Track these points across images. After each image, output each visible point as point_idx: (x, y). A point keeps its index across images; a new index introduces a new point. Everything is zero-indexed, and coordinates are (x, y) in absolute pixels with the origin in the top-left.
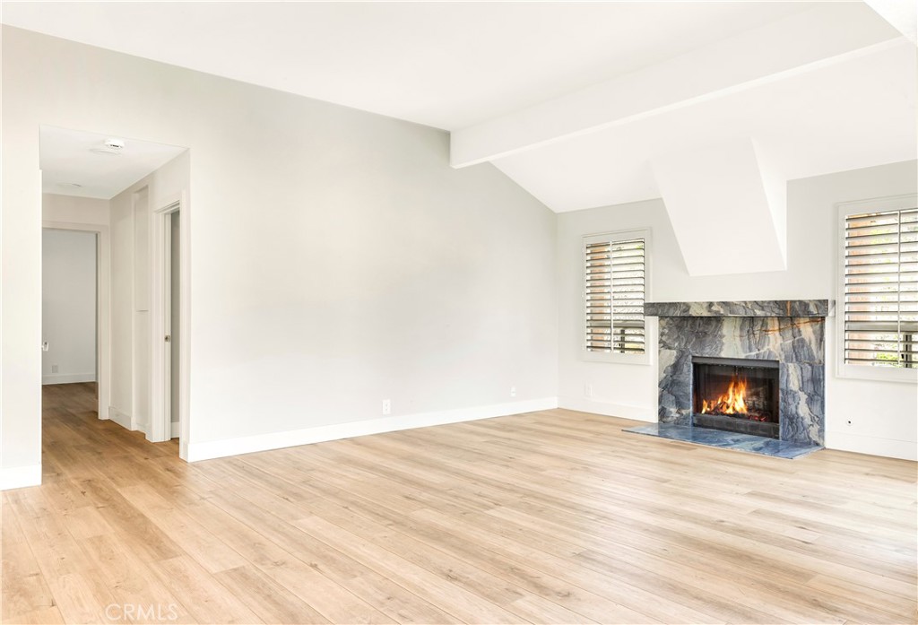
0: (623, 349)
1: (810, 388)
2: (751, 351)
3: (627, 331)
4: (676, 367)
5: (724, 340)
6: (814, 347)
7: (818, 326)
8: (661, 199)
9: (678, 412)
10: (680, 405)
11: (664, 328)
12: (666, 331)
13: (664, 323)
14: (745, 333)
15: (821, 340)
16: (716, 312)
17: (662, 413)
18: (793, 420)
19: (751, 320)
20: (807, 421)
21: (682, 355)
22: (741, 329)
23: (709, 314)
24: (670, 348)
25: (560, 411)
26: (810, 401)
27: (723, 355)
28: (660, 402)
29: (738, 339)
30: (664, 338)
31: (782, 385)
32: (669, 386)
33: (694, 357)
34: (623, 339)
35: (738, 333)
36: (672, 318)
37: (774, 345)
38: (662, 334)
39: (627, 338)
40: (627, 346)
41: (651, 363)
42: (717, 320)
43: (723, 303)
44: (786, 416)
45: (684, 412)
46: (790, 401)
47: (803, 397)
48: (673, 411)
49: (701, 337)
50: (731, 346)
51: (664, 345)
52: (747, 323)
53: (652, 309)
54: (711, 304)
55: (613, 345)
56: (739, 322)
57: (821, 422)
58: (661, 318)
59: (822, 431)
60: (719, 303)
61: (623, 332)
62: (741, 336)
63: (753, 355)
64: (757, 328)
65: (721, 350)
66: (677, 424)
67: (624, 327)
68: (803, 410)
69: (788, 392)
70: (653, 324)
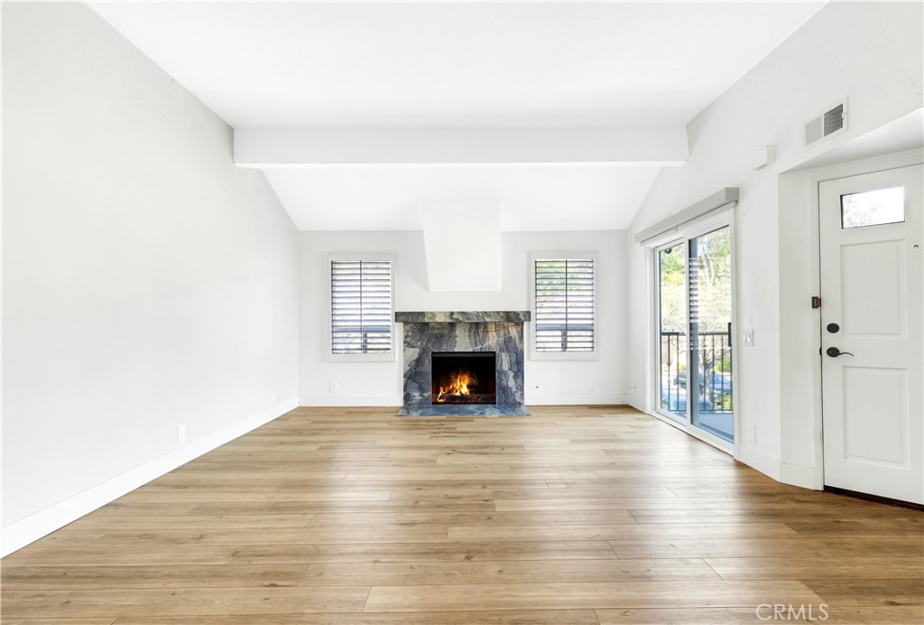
0: (365, 349)
1: (515, 369)
2: (476, 345)
3: (369, 335)
4: (419, 361)
5: (457, 339)
6: (517, 341)
7: (520, 328)
9: (420, 395)
10: (422, 390)
11: (408, 331)
12: (410, 334)
13: (408, 327)
14: (472, 334)
15: (521, 337)
16: (456, 319)
17: (407, 398)
18: (505, 390)
19: (477, 325)
20: (514, 389)
21: (423, 352)
22: (470, 331)
23: (451, 321)
24: (413, 347)
25: (302, 411)
26: (516, 377)
27: (456, 350)
28: (405, 390)
29: (467, 338)
30: (408, 340)
31: (498, 368)
32: (411, 377)
33: (433, 353)
34: (366, 342)
35: (467, 334)
36: (415, 324)
37: (492, 341)
38: (406, 337)
39: (369, 341)
40: (369, 346)
41: (397, 359)
42: (452, 325)
43: (462, 312)
44: (501, 388)
45: (425, 395)
46: (503, 378)
47: (511, 374)
48: (416, 395)
49: (439, 338)
50: (463, 344)
51: (408, 344)
52: (474, 326)
53: (399, 316)
54: (452, 313)
55: (356, 346)
56: (468, 326)
57: (522, 389)
58: (406, 323)
59: (522, 394)
60: (459, 313)
61: (366, 336)
62: (469, 336)
63: (478, 349)
64: (481, 330)
65: (455, 346)
66: (421, 405)
67: (366, 332)
68: (511, 383)
69: (502, 372)
70: (398, 331)
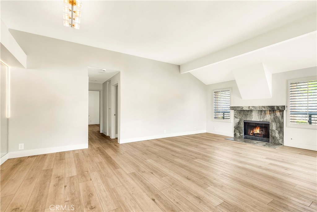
0: (224, 118)
1: (279, 129)
2: (261, 119)
3: (225, 114)
4: (239, 123)
5: (253, 116)
6: (280, 118)
7: (282, 113)
8: (235, 80)
9: (239, 135)
10: (240, 133)
11: (235, 113)
12: (236, 114)
13: (235, 112)
14: (259, 114)
15: (282, 116)
16: (251, 109)
17: (235, 135)
18: (274, 138)
19: (261, 111)
20: (278, 138)
21: (241, 120)
22: (258, 113)
23: (249, 110)
24: (237, 118)
25: (207, 134)
26: (279, 133)
27: (253, 120)
28: (234, 132)
29: (257, 116)
30: (235, 116)
31: (270, 128)
32: (237, 128)
33: (244, 120)
34: (224, 116)
35: (257, 114)
36: (238, 110)
37: (268, 118)
38: (235, 115)
39: (225, 116)
40: (225, 117)
41: (232, 122)
42: (251, 111)
43: (253, 106)
44: (272, 136)
45: (241, 135)
46: (273, 133)
47: (277, 132)
48: (238, 134)
49: (246, 115)
50: (255, 118)
51: (235, 117)
52: (260, 112)
53: (233, 108)
54: (249, 107)
55: (221, 117)
56: (257, 111)
57: (283, 139)
58: (235, 110)
59: (283, 141)
60: (252, 107)
61: (224, 114)
62: (258, 115)
63: (262, 120)
64: (263, 113)
65: (252, 119)
66: (239, 138)
67: (224, 113)
68: (277, 135)
69: (272, 130)
70: (232, 113)
